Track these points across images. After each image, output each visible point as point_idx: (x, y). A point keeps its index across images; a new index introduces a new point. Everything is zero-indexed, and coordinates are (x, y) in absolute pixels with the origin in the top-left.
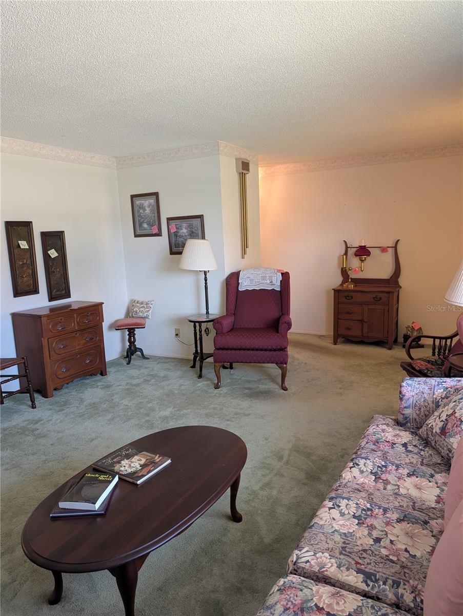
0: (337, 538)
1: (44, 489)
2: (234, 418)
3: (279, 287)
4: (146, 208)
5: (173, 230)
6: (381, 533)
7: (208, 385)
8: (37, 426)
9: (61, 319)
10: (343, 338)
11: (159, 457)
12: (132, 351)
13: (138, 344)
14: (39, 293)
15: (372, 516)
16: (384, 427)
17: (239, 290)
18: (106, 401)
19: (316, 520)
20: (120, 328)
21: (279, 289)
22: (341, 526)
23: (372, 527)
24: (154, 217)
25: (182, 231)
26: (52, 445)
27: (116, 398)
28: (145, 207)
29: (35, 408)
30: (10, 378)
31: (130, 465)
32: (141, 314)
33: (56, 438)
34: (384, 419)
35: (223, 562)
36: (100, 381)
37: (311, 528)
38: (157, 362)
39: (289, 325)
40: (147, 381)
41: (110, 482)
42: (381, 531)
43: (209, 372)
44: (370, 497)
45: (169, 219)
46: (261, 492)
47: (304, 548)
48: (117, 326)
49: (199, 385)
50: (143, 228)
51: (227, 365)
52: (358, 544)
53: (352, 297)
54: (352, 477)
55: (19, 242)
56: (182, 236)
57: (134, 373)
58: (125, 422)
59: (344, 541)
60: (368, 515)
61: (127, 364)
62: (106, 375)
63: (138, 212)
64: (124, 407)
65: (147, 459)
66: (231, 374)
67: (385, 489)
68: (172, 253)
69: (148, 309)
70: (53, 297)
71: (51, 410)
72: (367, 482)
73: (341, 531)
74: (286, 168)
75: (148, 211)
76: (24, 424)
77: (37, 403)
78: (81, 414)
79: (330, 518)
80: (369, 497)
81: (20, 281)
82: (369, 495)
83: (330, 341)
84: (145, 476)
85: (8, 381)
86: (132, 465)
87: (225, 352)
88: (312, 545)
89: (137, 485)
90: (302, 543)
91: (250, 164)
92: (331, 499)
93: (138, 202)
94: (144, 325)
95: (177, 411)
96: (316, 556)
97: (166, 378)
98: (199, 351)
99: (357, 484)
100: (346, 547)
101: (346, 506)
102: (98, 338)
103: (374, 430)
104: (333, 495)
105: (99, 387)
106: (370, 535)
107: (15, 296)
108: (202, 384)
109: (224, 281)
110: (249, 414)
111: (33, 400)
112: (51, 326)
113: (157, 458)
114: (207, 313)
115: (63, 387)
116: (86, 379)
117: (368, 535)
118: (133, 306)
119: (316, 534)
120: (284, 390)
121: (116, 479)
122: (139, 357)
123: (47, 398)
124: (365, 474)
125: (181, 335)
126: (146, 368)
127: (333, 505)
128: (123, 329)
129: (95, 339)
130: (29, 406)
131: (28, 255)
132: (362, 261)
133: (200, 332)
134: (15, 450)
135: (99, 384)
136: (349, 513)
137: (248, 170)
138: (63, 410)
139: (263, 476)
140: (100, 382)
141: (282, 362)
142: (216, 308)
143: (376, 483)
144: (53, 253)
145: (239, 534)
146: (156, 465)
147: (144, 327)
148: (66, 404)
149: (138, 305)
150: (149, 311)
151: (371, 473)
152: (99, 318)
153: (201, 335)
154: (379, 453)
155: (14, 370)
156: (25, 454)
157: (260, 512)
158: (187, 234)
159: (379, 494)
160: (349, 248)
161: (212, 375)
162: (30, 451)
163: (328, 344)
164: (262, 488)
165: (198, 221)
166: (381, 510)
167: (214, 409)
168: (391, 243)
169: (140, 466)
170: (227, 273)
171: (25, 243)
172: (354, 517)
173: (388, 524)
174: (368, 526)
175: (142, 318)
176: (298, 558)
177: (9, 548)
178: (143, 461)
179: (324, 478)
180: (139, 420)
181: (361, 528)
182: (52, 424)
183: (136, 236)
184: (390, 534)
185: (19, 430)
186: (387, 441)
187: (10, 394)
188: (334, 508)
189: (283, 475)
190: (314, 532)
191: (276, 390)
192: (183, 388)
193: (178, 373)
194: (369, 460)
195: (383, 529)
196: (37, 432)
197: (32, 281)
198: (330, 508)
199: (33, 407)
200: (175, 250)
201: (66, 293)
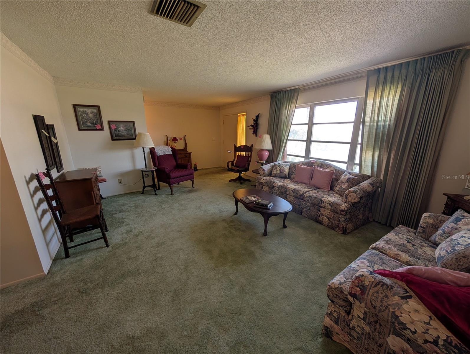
3: (172, 153)
5: (113, 128)
7: (166, 196)
17: (157, 155)
24: (97, 119)
25: (120, 128)
28: (87, 113)
45: (109, 122)
50: (86, 126)
55: (42, 131)
63: (82, 115)
68: (113, 140)
70: (58, 170)
81: (48, 159)
87: (174, 179)
93: (81, 109)
114: (146, 167)
132: (175, 143)
144: (54, 140)
147: (106, 181)
150: (100, 172)
158: (123, 130)
160: (168, 138)
165: (131, 124)
168: (183, 137)
183: (80, 130)
199: (107, 230)
200: (115, 138)
201: (61, 167)
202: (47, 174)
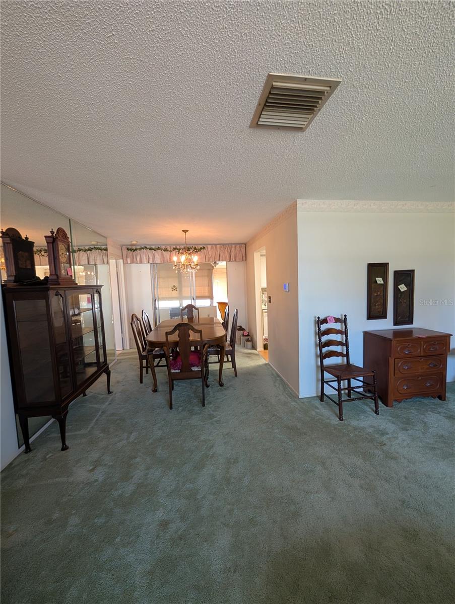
8: (384, 438)
9: (409, 345)
14: (386, 318)
29: (378, 414)
36: (440, 406)
55: (377, 279)
62: (445, 400)
70: (398, 322)
76: (371, 430)
78: (430, 446)
81: (373, 308)
102: (441, 366)
105: (442, 414)
107: (368, 319)
111: (377, 407)
112: (399, 349)
115: (403, 401)
123: (387, 406)
129: (438, 366)
130: (372, 409)
131: (382, 289)
135: (441, 410)
138: (407, 430)
144: (403, 288)
148: (409, 422)
152: (446, 349)
171: (381, 279)
185: (367, 436)
197: (382, 309)
199: (377, 412)
201: (409, 320)
202: (344, 321)
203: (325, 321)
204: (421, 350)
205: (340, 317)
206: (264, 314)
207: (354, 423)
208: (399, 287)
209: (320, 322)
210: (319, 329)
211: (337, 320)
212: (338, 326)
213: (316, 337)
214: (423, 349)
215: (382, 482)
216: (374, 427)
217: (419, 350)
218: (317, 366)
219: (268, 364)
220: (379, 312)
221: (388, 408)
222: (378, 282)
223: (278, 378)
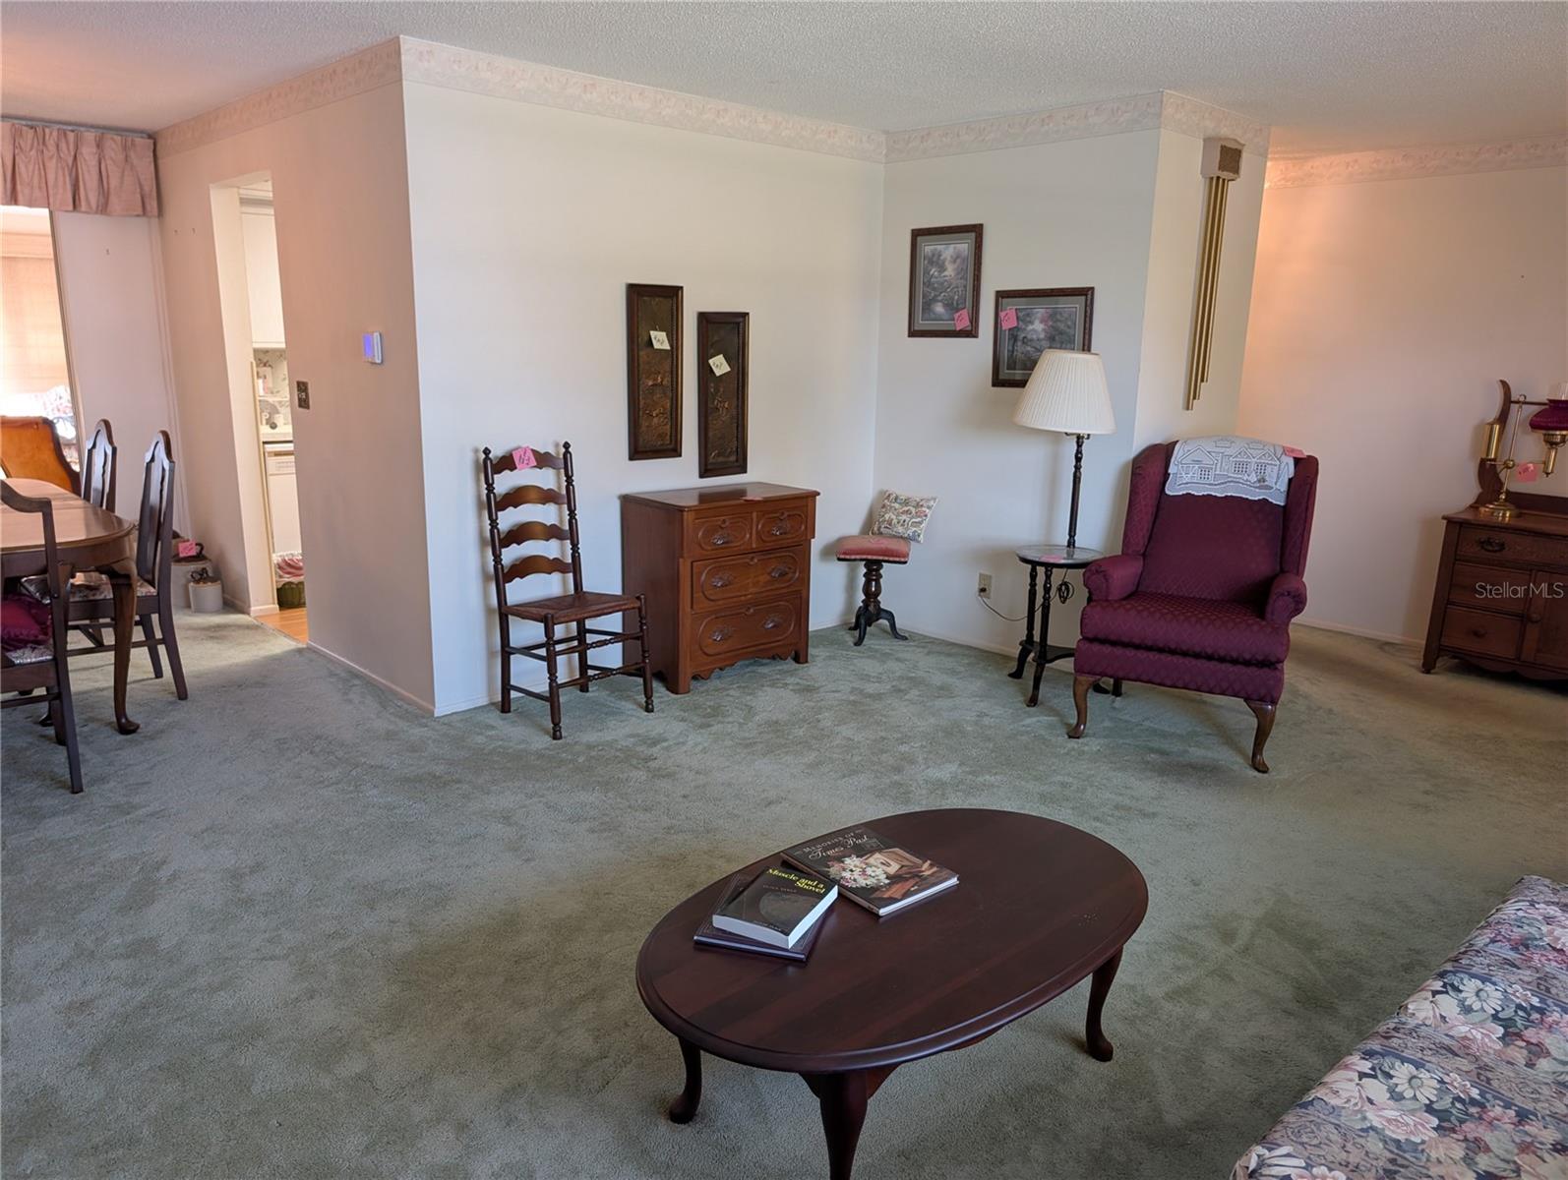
0: (1374, 1145)
1: (667, 887)
2: (1112, 816)
3: (1284, 496)
4: (947, 263)
5: (1006, 326)
6: (1503, 1165)
7: (1051, 727)
8: (655, 750)
9: (723, 522)
10: (1454, 657)
11: (931, 866)
12: (868, 616)
13: (885, 601)
14: (680, 456)
15: (1481, 1118)
16: (1553, 910)
17: (1167, 492)
18: (804, 720)
19: (1319, 1092)
20: (848, 557)
21: (1279, 500)
22: (1389, 1121)
23: (1476, 1146)
24: (965, 287)
25: (1030, 327)
26: (684, 797)
27: (827, 720)
28: (945, 259)
29: (652, 711)
30: (608, 638)
31: (864, 871)
32: (900, 529)
33: (692, 784)
34: (1555, 891)
35: (1056, 1137)
36: (792, 673)
37: (1305, 1106)
38: (926, 651)
39: (1299, 602)
40: (900, 691)
41: (821, 897)
42: (1503, 1160)
43: (1059, 696)
44: (1482, 1074)
45: (1001, 295)
46: (1168, 1006)
47: (1280, 1146)
48: (841, 552)
49: (1028, 721)
50: (933, 316)
51: (1108, 682)
52: (1430, 1173)
53: (1502, 546)
54: (1435, 1017)
55: (652, 332)
56: (1031, 340)
57: (871, 666)
58: (844, 776)
59: (1391, 1156)
60: (1472, 1115)
61: (856, 644)
62: (807, 662)
63: (927, 272)
64: (844, 743)
65: (903, 866)
66: (1114, 708)
67: (1530, 1065)
68: (998, 382)
69: (919, 519)
70: (709, 467)
71: (685, 721)
72: (1479, 1036)
73: (1387, 1132)
74: (1348, 164)
75: (950, 271)
76: (628, 743)
77: (656, 701)
78: (748, 741)
79: (1361, 1097)
80: (1479, 1074)
81: (644, 424)
82: (1480, 1068)
83: (1413, 663)
84: (896, 900)
85: (604, 643)
86: (869, 871)
87: (1107, 649)
88: (1302, 1144)
89: (878, 916)
90: (1277, 1135)
91: (1245, 156)
92: (1369, 1055)
93: (928, 247)
94: (906, 555)
95: (970, 773)
96: (1311, 1172)
97: (944, 691)
98: (1037, 638)
99: (1447, 1035)
100: (1396, 1172)
101: (1410, 1081)
102: (797, 575)
103: (1521, 913)
104: (1375, 1045)
105: (791, 687)
106: (1469, 1161)
107: (631, 458)
108: (1036, 721)
109: (1127, 464)
110: (1154, 815)
111: (648, 693)
112: (700, 534)
113: (926, 869)
114: (1071, 543)
115: (712, 676)
116: (763, 665)
117: (1464, 1159)
118: (884, 506)
119: (1318, 1125)
120: (1259, 771)
121: (833, 895)
122: (885, 631)
123: (677, 693)
124: (1476, 1017)
125: (993, 590)
126: (898, 659)
127: (1373, 1069)
128: (855, 560)
129: (790, 575)
130: (640, 705)
131: (667, 365)
132: (1552, 444)
133: (1047, 590)
134: (610, 794)
135: (790, 680)
136: (1415, 1097)
137: (1236, 170)
138: (709, 726)
139: (1178, 969)
140: (792, 676)
141: (1263, 698)
142: (1096, 533)
143: (1506, 1045)
144: (720, 365)
145: (1101, 1087)
146: (924, 883)
147: (905, 563)
148: (716, 712)
149: (897, 506)
150: (920, 523)
151: (1495, 1017)
152: (807, 528)
153: (1047, 599)
154: (1527, 975)
155: (614, 622)
156: (630, 807)
157: (1159, 1050)
158: (1042, 336)
159: (1512, 1075)
160: (1517, 402)
161: (1065, 702)
162: (639, 802)
163: (1407, 668)
164: (1173, 996)
165: (1078, 303)
166: (1512, 1113)
167: (1064, 785)
169: (887, 878)
170: (1138, 444)
171: (662, 335)
172: (1429, 1108)
173: (1525, 1148)
174: (1466, 1140)
175: (902, 537)
176: (1262, 1163)
177: (594, 990)
178: (894, 868)
179: (1347, 1010)
180: (877, 777)
181: (1446, 1140)
182: (685, 752)
183: (913, 333)
184: (1527, 1172)
185: (618, 754)
186: (1554, 949)
187: (606, 672)
188: (1375, 1077)
189: (1231, 979)
190: (1312, 1118)
191: (1236, 767)
192: (986, 721)
193: (977, 685)
194: (1494, 984)
195: (1508, 1157)
196: (653, 764)
197: (668, 427)
198: (1362, 1075)
199: (649, 708)
200: (1005, 373)
201: (737, 461)
202: (562, 461)
203: (507, 463)
204: (751, 534)
205: (552, 451)
206: (272, 461)
207: (591, 737)
208: (711, 361)
209: (493, 465)
210: (490, 487)
211: (543, 460)
212: (547, 479)
213: (480, 516)
214: (758, 532)
215: (637, 814)
216: (638, 735)
217: (748, 536)
218: (489, 610)
219: (309, 649)
220: (661, 436)
221: (679, 696)
222: (657, 345)
223: (356, 682)
